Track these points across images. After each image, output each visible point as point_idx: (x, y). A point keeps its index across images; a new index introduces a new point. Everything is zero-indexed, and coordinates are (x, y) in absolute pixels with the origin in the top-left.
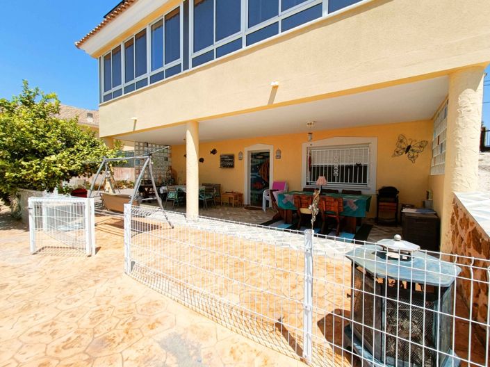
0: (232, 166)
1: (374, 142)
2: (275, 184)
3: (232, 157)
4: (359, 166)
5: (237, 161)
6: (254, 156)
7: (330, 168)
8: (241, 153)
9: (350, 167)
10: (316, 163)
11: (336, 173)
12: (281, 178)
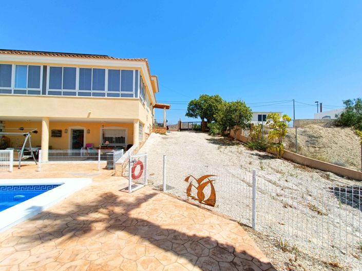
0: (60, 136)
1: (127, 129)
2: (87, 144)
3: (60, 132)
4: (122, 137)
5: (63, 134)
6: (74, 131)
7: (112, 138)
8: (66, 130)
9: (119, 138)
10: (106, 136)
11: (114, 140)
12: (90, 142)
